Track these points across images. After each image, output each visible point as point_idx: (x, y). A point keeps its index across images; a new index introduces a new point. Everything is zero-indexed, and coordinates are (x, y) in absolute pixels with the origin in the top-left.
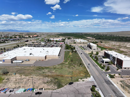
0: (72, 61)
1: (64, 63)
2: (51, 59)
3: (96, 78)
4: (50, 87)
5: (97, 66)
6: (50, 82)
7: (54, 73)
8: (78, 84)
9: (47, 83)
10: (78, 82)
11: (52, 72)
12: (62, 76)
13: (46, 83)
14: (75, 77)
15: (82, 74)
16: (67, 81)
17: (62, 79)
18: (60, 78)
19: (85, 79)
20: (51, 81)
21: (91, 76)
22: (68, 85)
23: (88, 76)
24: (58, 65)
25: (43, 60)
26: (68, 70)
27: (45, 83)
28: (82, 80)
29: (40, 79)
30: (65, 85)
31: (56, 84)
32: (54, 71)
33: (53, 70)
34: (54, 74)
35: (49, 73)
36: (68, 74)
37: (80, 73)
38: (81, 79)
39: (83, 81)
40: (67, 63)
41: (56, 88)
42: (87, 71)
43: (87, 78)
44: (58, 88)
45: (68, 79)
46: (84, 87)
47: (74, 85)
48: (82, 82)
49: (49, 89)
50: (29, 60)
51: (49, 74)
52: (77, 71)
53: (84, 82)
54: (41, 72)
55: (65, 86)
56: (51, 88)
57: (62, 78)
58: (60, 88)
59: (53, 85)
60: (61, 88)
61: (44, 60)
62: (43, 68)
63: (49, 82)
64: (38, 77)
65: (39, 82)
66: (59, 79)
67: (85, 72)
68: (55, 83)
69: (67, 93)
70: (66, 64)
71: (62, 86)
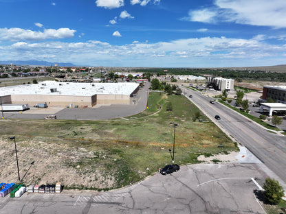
0: (169, 109)
1: (146, 113)
2: (109, 105)
3: (262, 155)
4: (88, 178)
5: (250, 122)
6: (90, 163)
7: (111, 135)
8: (196, 172)
9: (80, 163)
10: (197, 166)
11: (106, 133)
12: (138, 145)
13: (74, 166)
14: (183, 149)
15: (206, 142)
16: (156, 161)
17: (139, 155)
18: (129, 151)
19: (221, 157)
20: (97, 159)
21: (239, 146)
22: (158, 175)
23: (231, 148)
24: (129, 118)
25: (86, 107)
26: (158, 129)
27: (69, 165)
28: (211, 158)
29: (56, 152)
30: (149, 173)
31: (114, 171)
32: (111, 131)
33: (111, 128)
34: (112, 138)
35: (96, 135)
36: (160, 139)
37: (199, 137)
38: (208, 155)
39: (215, 161)
40: (156, 114)
41: (111, 183)
42: (222, 132)
43: (227, 154)
44: (119, 186)
45: (158, 156)
46: (224, 185)
47: (184, 176)
48: (212, 164)
49: (82, 188)
50: (46, 107)
51: (96, 137)
52: (189, 132)
53: (219, 165)
54: (69, 132)
55: (148, 178)
56: (90, 185)
57: (137, 151)
58: (126, 184)
59: (101, 172)
60: (133, 187)
61: (90, 106)
62: (78, 124)
63: (86, 161)
64: (51, 145)
65: (48, 161)
66: (126, 152)
67: (215, 137)
68: (109, 167)
69: (157, 206)
70: (153, 117)
71: (137, 179)
